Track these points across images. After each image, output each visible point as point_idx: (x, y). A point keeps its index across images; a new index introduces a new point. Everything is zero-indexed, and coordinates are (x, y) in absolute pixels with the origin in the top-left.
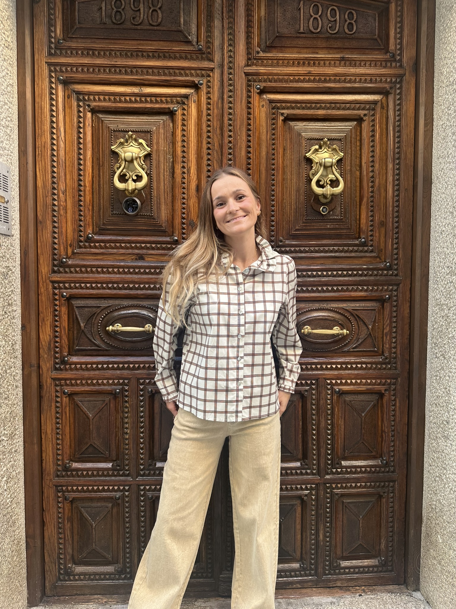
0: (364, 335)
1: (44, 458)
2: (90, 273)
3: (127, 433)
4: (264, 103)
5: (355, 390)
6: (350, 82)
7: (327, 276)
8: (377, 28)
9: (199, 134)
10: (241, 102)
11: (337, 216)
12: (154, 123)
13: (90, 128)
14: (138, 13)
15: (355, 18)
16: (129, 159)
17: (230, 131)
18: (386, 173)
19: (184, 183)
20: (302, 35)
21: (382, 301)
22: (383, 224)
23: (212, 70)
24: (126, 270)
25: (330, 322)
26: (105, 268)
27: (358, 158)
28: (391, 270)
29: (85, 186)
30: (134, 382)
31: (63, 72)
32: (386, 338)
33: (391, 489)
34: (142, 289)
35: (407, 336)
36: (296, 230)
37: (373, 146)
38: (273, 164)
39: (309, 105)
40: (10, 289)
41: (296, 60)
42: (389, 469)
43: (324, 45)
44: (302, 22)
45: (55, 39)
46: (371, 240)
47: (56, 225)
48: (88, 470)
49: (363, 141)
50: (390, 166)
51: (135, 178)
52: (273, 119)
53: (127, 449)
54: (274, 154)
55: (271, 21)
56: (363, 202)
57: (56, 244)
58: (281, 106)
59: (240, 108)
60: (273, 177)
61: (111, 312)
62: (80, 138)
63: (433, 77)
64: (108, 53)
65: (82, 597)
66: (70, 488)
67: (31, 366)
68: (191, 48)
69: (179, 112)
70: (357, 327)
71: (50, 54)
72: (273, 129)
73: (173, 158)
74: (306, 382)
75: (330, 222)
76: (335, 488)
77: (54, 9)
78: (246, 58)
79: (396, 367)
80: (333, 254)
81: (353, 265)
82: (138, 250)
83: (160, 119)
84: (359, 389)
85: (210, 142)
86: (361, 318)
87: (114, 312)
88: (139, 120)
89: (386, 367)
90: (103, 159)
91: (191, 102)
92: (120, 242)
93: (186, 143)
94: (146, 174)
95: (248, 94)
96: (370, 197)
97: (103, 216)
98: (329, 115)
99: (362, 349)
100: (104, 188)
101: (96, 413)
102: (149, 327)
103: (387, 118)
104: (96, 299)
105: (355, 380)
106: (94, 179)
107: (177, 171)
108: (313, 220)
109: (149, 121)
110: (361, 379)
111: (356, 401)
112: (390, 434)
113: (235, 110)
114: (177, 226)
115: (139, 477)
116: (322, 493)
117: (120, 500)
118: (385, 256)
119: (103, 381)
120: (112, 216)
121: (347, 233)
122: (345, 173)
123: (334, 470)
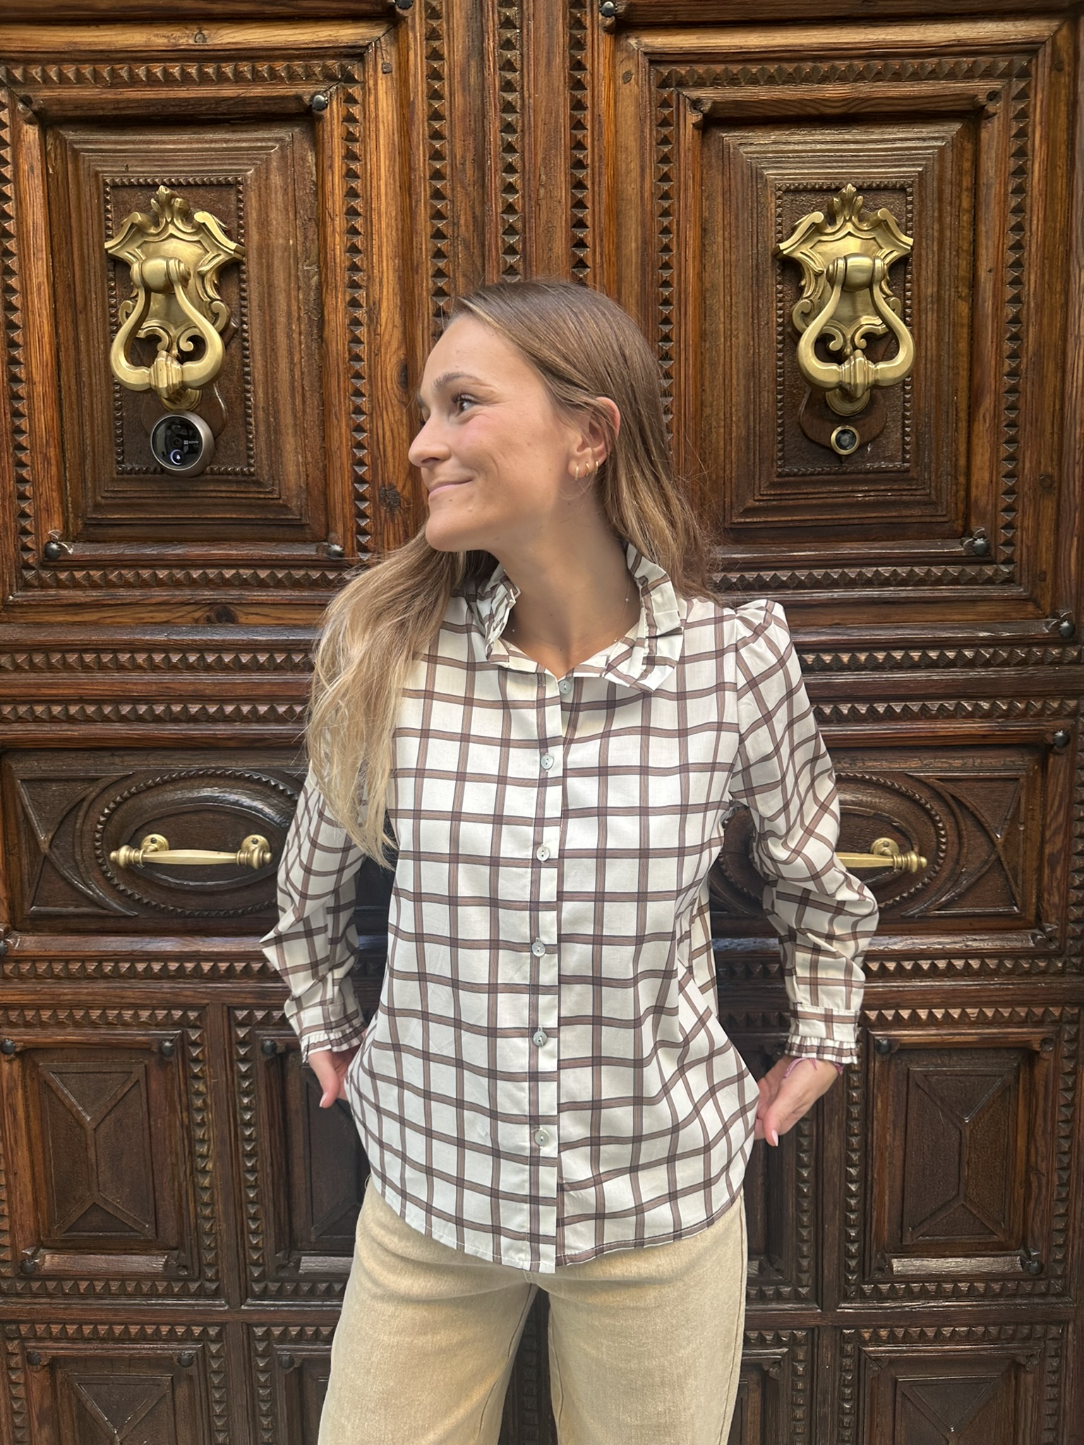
0: (977, 864)
2: (59, 671)
3: (204, 1172)
5: (942, 1043)
7: (855, 666)
9: (407, 188)
10: (549, 63)
11: (891, 459)
12: (249, 154)
13: (38, 182)
16: (158, 281)
19: (357, 358)
21: (1041, 749)
24: (175, 658)
25: (863, 823)
26: (105, 651)
27: (963, 255)
28: (1075, 643)
29: (30, 381)
30: (217, 1018)
32: (1053, 871)
33: (1052, 1345)
34: (229, 719)
36: (748, 512)
37: (1019, 210)
38: (666, 284)
39: (789, 68)
42: (1048, 1289)
46: (1008, 543)
48: (92, 1277)
49: (983, 192)
51: (187, 346)
52: (665, 123)
53: (207, 1218)
54: (666, 249)
56: (982, 410)
58: (692, 73)
59: (544, 87)
60: (666, 329)
61: (133, 795)
62: (5, 216)
66: (40, 1328)
69: (334, 114)
70: (953, 838)
72: (665, 159)
73: (320, 275)
75: (865, 483)
76: (870, 1340)
79: (1081, 967)
80: (874, 593)
81: (944, 629)
82: (212, 589)
83: (269, 140)
84: (957, 1039)
85: (443, 211)
86: (967, 808)
87: (142, 796)
88: (200, 146)
89: (1048, 966)
90: (84, 288)
91: (376, 71)
92: (153, 563)
93: (360, 220)
94: (221, 334)
95: (572, 36)
96: (1007, 392)
97: (94, 480)
98: (863, 100)
99: (970, 910)
100: (91, 384)
101: (106, 1111)
102: (253, 846)
103: (1073, 105)
104: (87, 754)
105: (943, 1011)
106: (62, 355)
107: (332, 316)
108: (803, 475)
109: (231, 145)
110: (962, 1006)
111: (945, 1073)
112: (1056, 1178)
113: (526, 95)
114: (339, 506)
115: (249, 1301)
116: (827, 1356)
117: (194, 1367)
118: (1053, 596)
119: (120, 1014)
120: (122, 480)
121: (923, 519)
122: (919, 310)
123: (867, 1288)
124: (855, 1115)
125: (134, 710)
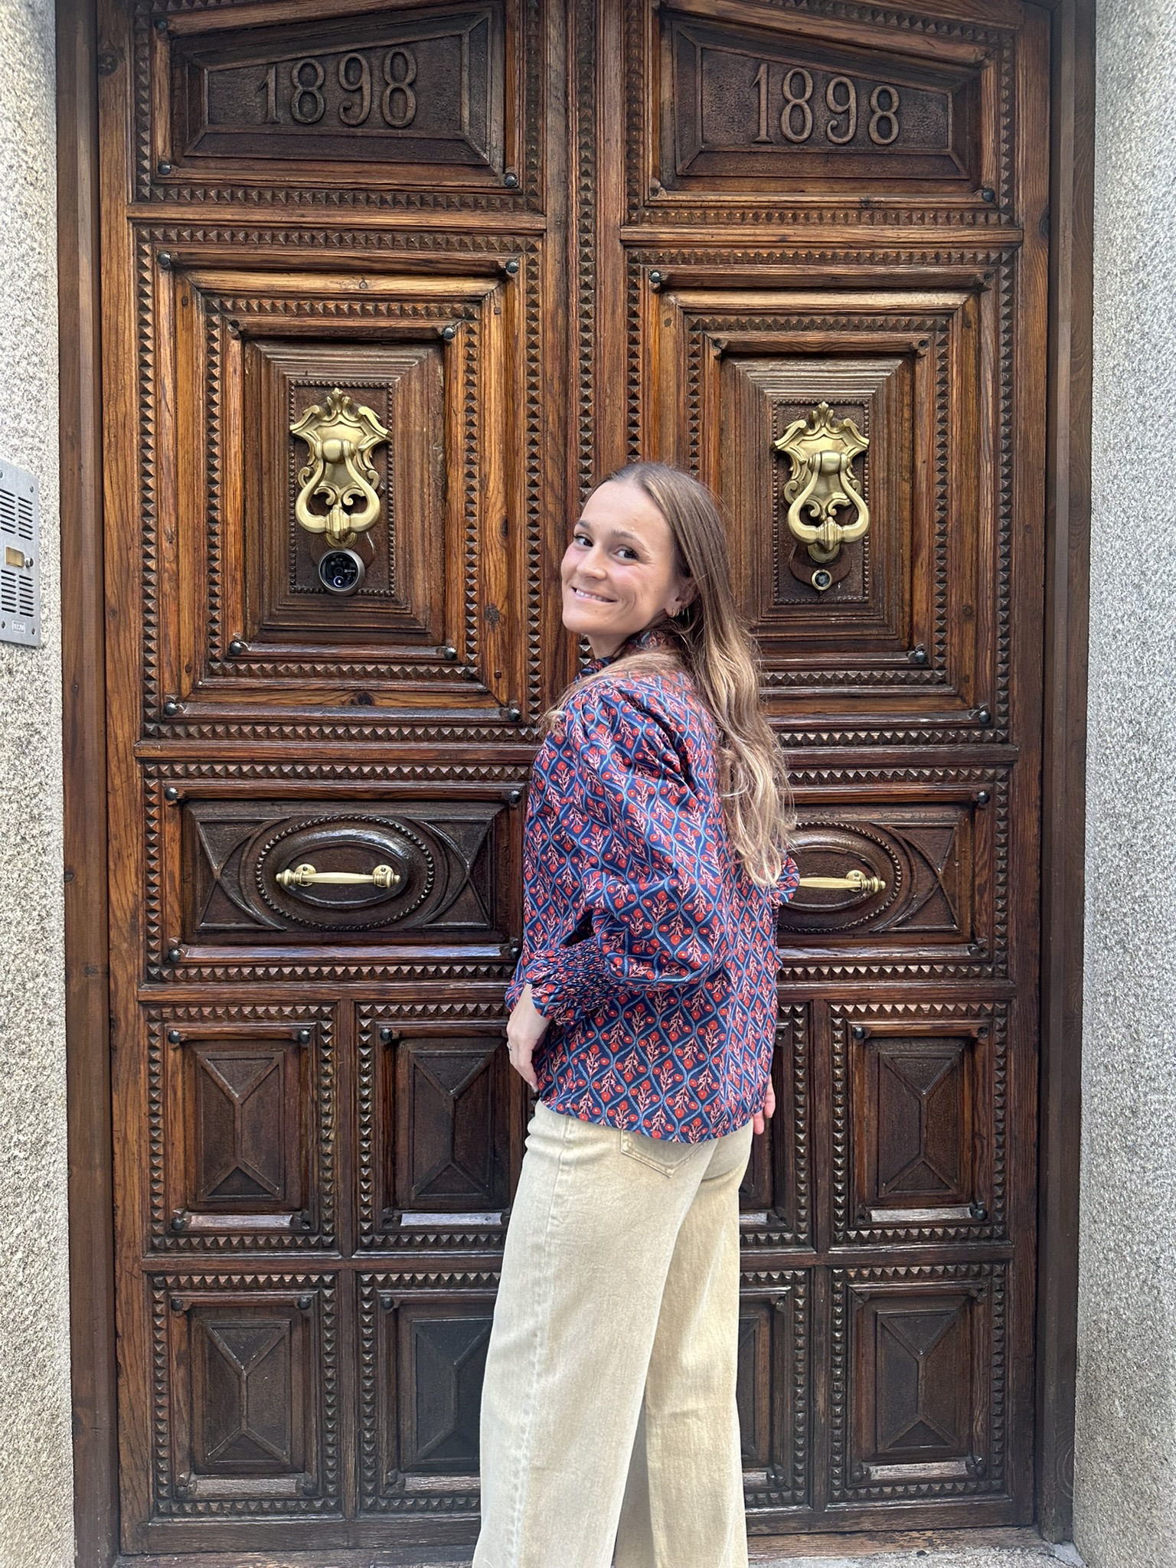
0: (925, 891)
1: (119, 1202)
2: (236, 739)
3: (327, 1141)
4: (670, 315)
5: (903, 1031)
6: (885, 261)
7: (832, 742)
8: (950, 128)
9: (509, 394)
10: (614, 312)
11: (855, 594)
12: (397, 367)
13: (238, 380)
14: (357, 96)
15: (896, 104)
16: (333, 455)
17: (586, 385)
18: (978, 487)
19: (472, 514)
20: (764, 148)
21: (969, 806)
22: (970, 613)
23: (541, 235)
24: (327, 730)
25: (840, 859)
26: (273, 724)
27: (905, 450)
28: (991, 727)
29: (225, 522)
30: (346, 1012)
31: (171, 241)
32: (982, 897)
33: (997, 1280)
34: (366, 777)
35: (1032, 894)
37: (943, 420)
39: (782, 320)
40: (36, 781)
41: (750, 208)
42: (992, 1231)
43: (820, 171)
44: (763, 115)
45: (151, 161)
47: (152, 618)
48: (229, 1233)
49: (918, 407)
50: (988, 469)
51: (349, 502)
52: (694, 355)
53: (327, 1181)
54: (694, 442)
55: (686, 116)
56: (920, 559)
57: (151, 665)
58: (713, 321)
59: (611, 329)
61: (289, 834)
62: (213, 403)
63: (1091, 250)
64: (282, 195)
65: (213, 1556)
66: (183, 1279)
67: (87, 971)
68: (488, 181)
69: (460, 340)
70: (907, 872)
71: (139, 198)
72: (694, 380)
73: (445, 452)
75: (837, 610)
76: (855, 1278)
77: (150, 88)
78: (624, 204)
79: (1006, 972)
80: (845, 690)
81: (896, 716)
82: (357, 680)
83: (409, 357)
84: (915, 1027)
85: (537, 412)
86: (916, 850)
87: (296, 835)
88: (360, 359)
89: (981, 971)
90: (269, 456)
91: (489, 313)
92: (313, 659)
93: (476, 416)
94: (377, 493)
95: (629, 294)
96: (938, 547)
97: (270, 597)
98: (833, 343)
99: (920, 927)
100: (271, 526)
101: (250, 1090)
102: (383, 872)
103: (978, 350)
104: (253, 803)
105: (903, 1006)
106: (247, 504)
107: (454, 484)
108: (793, 603)
109: (383, 360)
110: (917, 1001)
111: (907, 1056)
112: (994, 1141)
113: (598, 335)
114: (454, 620)
115: (359, 1251)
116: (821, 1290)
117: (310, 1310)
118: (975, 693)
119: (267, 1010)
120: (293, 597)
121: (879, 637)
122: (874, 489)
123: (853, 1234)
124: (839, 1089)
125: (294, 769)
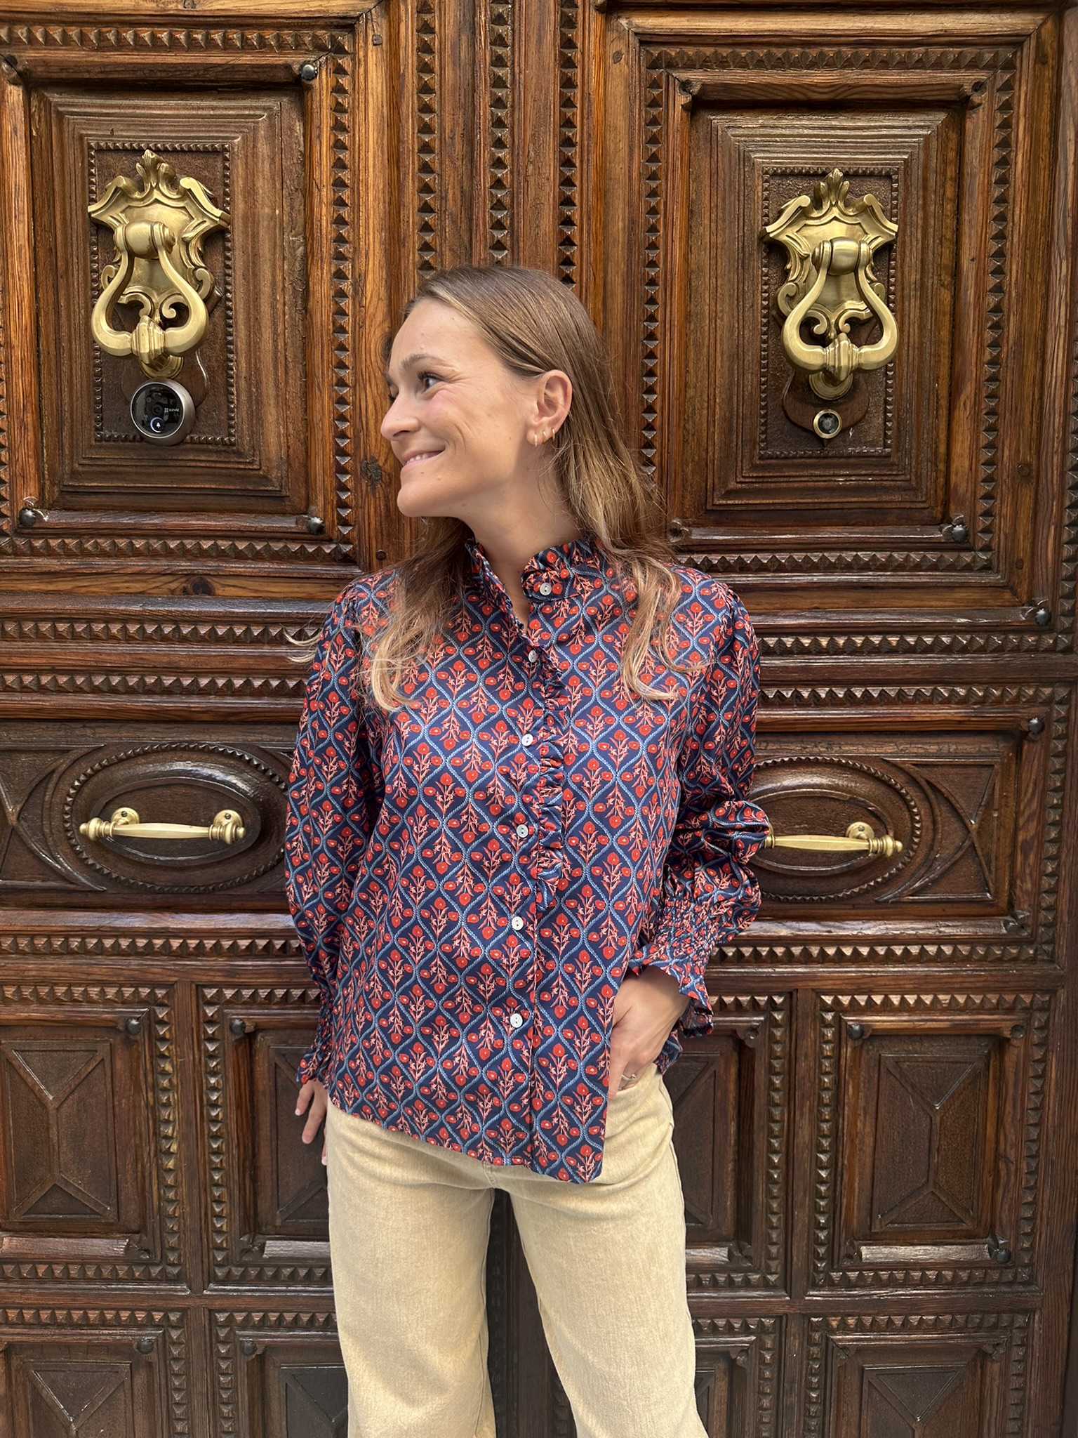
0: (952, 850)
2: (30, 639)
3: (168, 1153)
5: (914, 1029)
7: (833, 650)
9: (395, 160)
10: (540, 40)
11: (872, 444)
12: (237, 122)
13: (21, 144)
16: (141, 245)
18: (1046, 297)
19: (342, 330)
21: (1016, 737)
22: (1028, 474)
24: (150, 629)
25: (838, 807)
26: (79, 620)
27: (946, 244)
28: (1051, 631)
29: (9, 344)
30: (185, 997)
32: (1026, 857)
33: (1018, 1334)
34: (204, 692)
36: (730, 494)
37: (1002, 200)
38: (652, 264)
39: (779, 52)
46: (987, 530)
48: (50, 1261)
49: (967, 181)
50: (1062, 269)
51: (170, 313)
52: (654, 103)
53: (171, 1201)
54: (653, 229)
56: (963, 398)
58: (682, 54)
59: (535, 64)
60: (651, 308)
61: (104, 767)
69: (323, 83)
70: (928, 824)
72: (654, 140)
73: (306, 246)
74: (754, 1002)
75: (846, 467)
76: (838, 1329)
79: (1052, 954)
80: (853, 577)
81: (922, 615)
82: (189, 560)
83: (257, 108)
84: (929, 1025)
85: (431, 184)
86: (942, 794)
87: (113, 769)
88: (187, 112)
89: (1019, 953)
90: (66, 253)
91: (366, 43)
92: (130, 533)
93: (348, 192)
94: (205, 301)
95: (563, 14)
96: (987, 380)
97: (71, 447)
98: (850, 87)
99: (944, 896)
100: (70, 349)
101: (68, 1090)
102: (225, 822)
103: (1057, 98)
104: (58, 725)
105: (915, 997)
106: (42, 320)
107: (317, 287)
108: (786, 458)
109: (219, 112)
110: (935, 992)
111: (916, 1060)
112: (1024, 1166)
113: (517, 70)
114: (319, 478)
115: (212, 1286)
116: (795, 1344)
117: (154, 1354)
118: (1031, 583)
119: (86, 991)
120: (100, 447)
121: (902, 505)
122: (903, 297)
123: (836, 1275)
124: (826, 1101)
125: (107, 681)
